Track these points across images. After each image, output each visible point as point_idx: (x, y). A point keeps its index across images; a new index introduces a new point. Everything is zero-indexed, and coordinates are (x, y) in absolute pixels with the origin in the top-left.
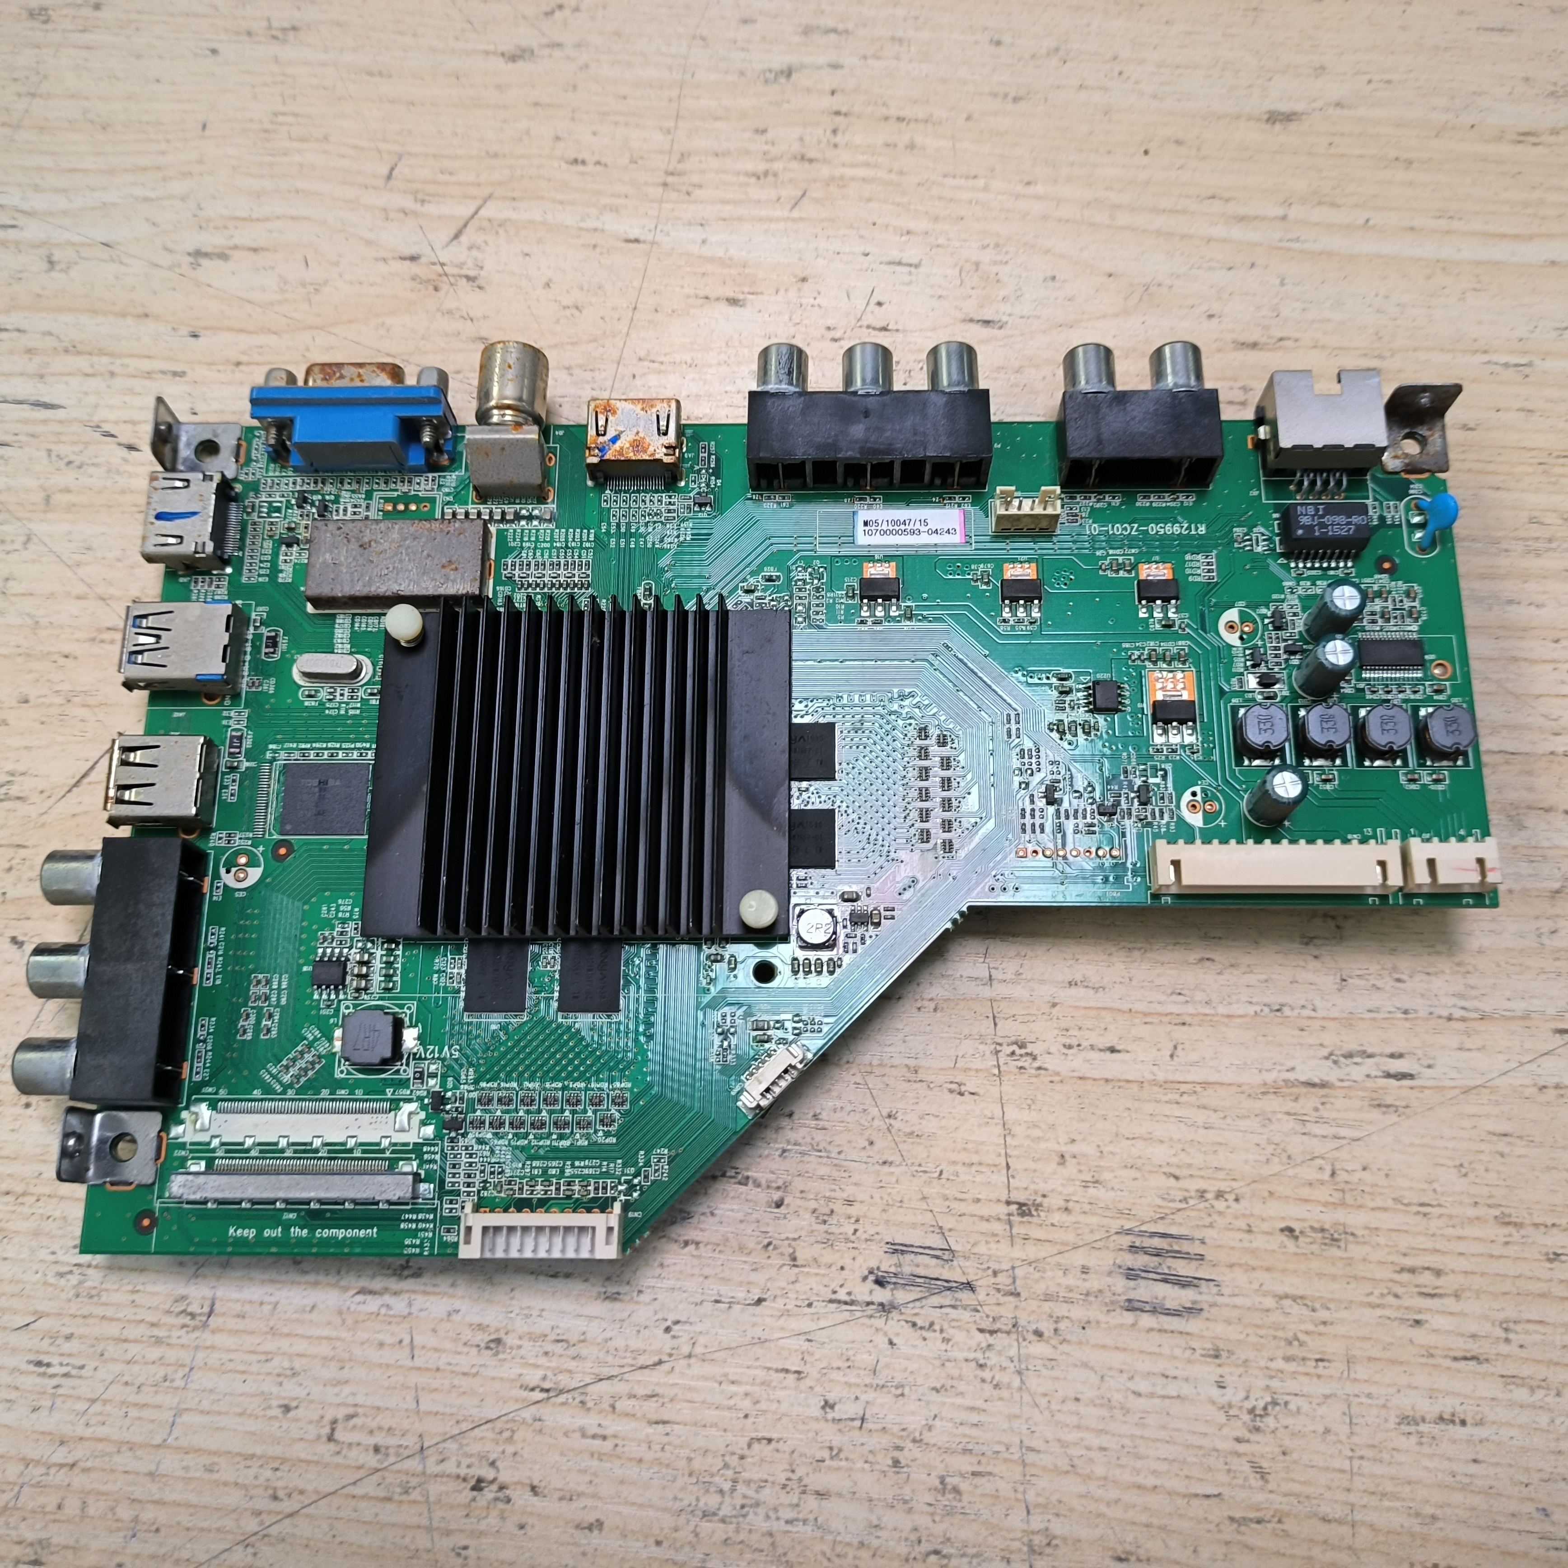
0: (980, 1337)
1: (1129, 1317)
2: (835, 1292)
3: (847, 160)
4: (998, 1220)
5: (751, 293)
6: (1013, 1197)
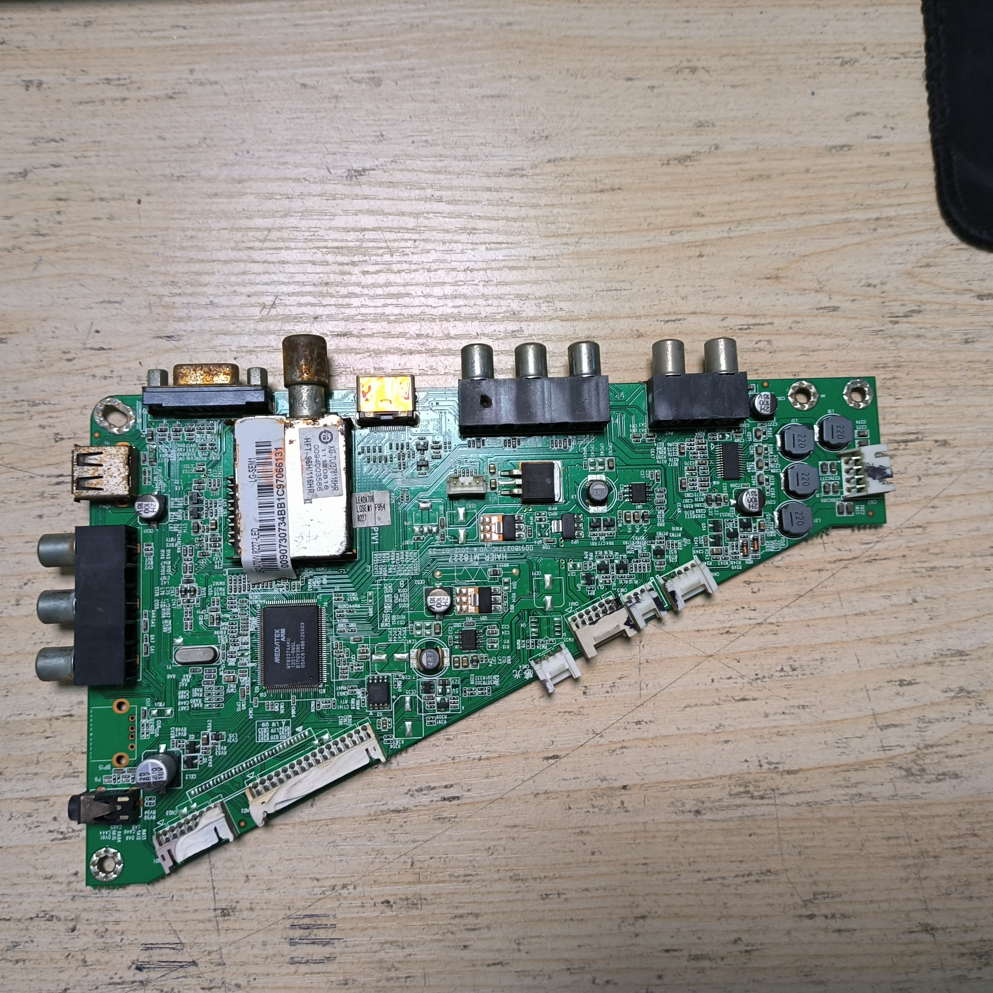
1: (293, 968)
2: (112, 978)
3: (69, 232)
4: (210, 920)
5: (10, 333)
6: (218, 905)
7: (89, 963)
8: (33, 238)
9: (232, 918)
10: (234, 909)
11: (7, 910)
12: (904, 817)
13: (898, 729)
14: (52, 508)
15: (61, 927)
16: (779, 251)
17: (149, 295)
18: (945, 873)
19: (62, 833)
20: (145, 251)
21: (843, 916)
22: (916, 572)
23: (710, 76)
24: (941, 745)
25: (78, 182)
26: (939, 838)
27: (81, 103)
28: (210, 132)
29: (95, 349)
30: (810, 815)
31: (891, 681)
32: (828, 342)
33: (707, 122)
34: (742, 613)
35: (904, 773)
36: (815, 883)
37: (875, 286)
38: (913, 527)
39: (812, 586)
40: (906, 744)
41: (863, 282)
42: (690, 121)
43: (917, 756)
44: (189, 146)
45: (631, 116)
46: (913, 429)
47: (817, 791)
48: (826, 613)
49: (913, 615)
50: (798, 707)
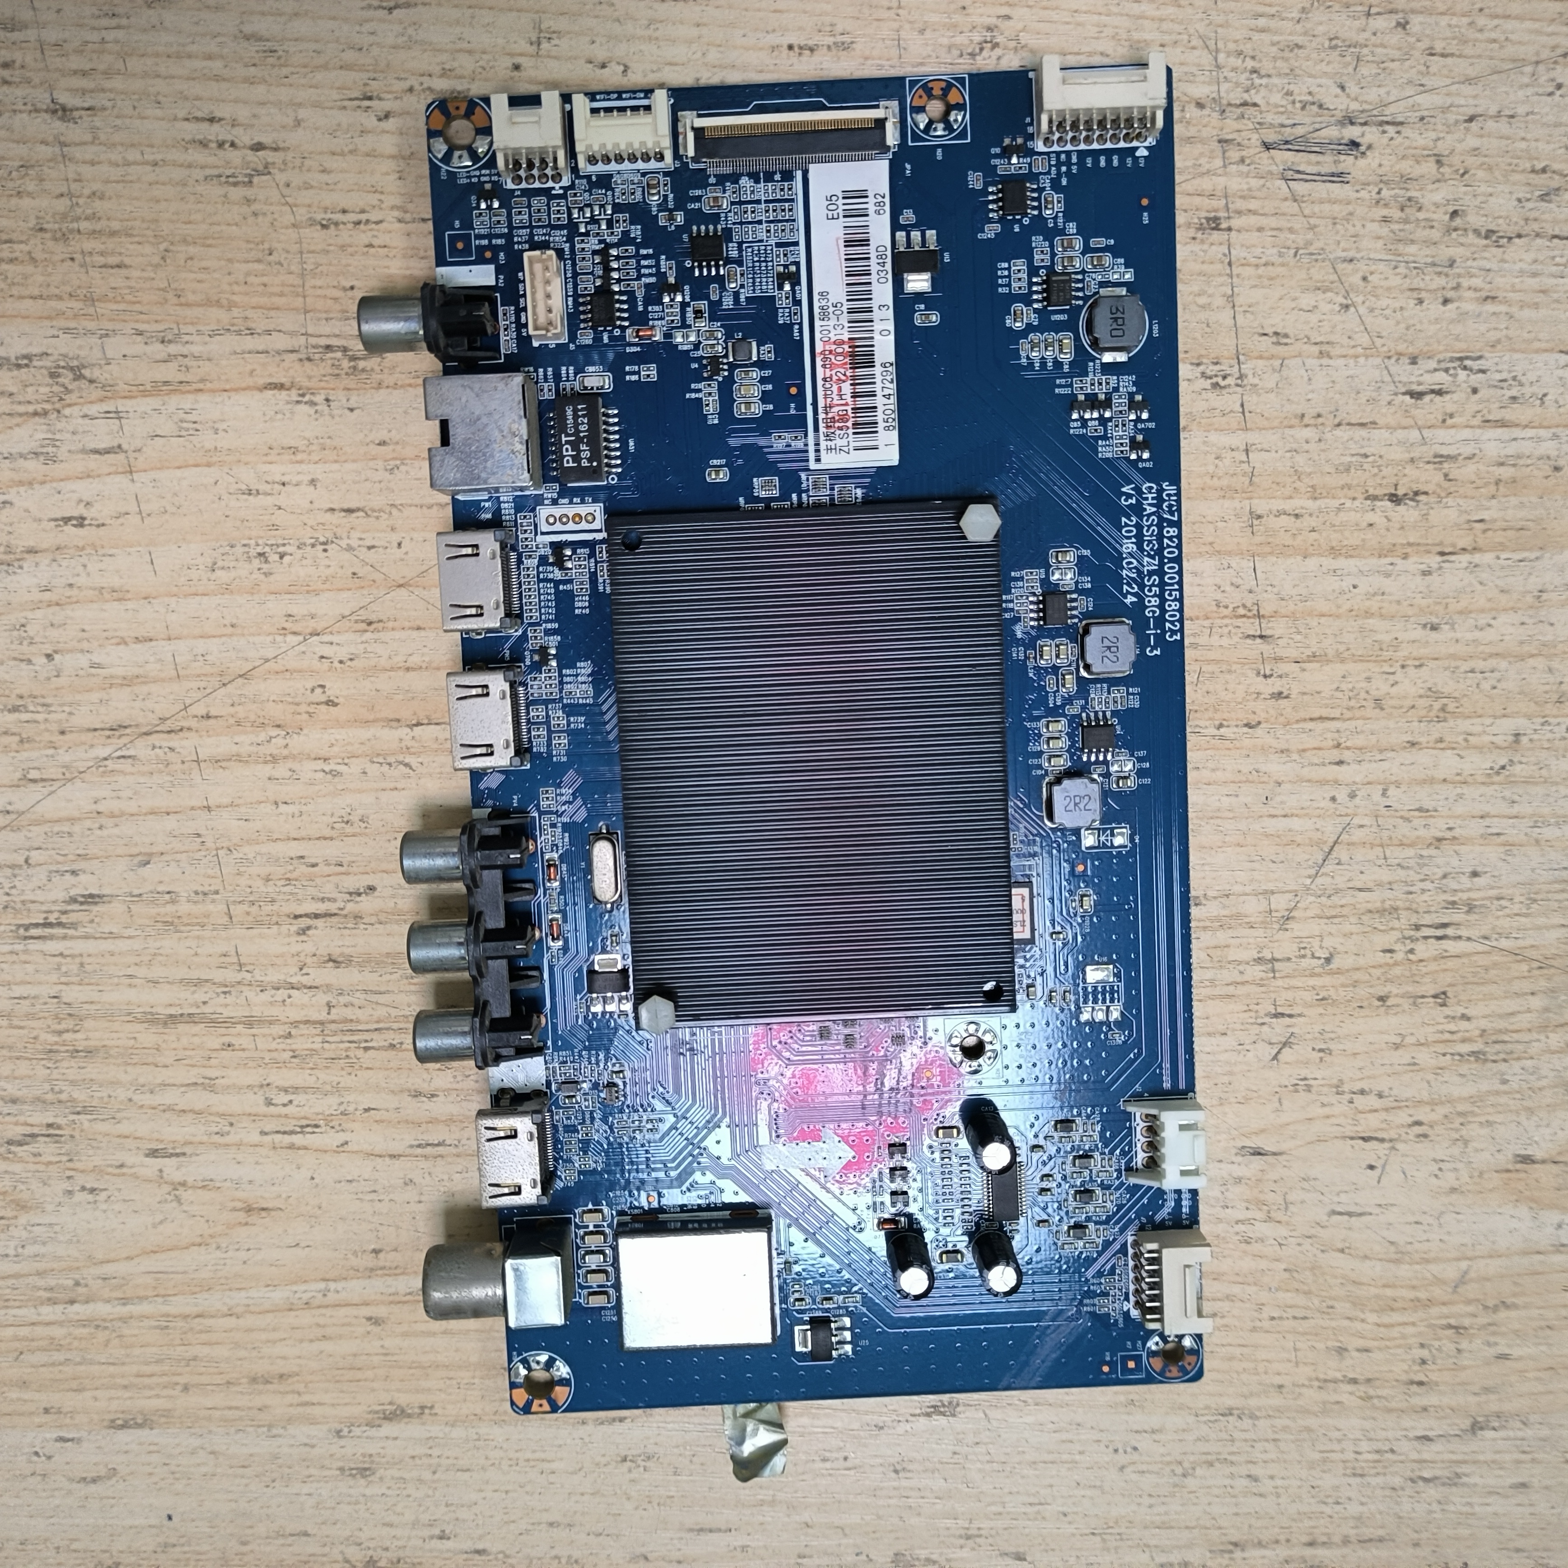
0: (1257, 99)
2: (1398, 132)
3: (1410, 1330)
4: (1239, 212)
5: (1508, 1171)
6: (1224, 236)
7: (1433, 159)
8: (1466, 1322)
9: (1204, 214)
10: (1201, 228)
11: (1556, 253)
12: (90, 300)
13: (92, 446)
14: (1456, 887)
15: (1474, 220)
16: (243, 1255)
17: (1287, 1223)
18: (26, 202)
19: (1465, 368)
20: (1289, 1294)
21: (203, 144)
22: (44, 705)
23: (342, 1552)
24: (21, 415)
25: (1389, 1411)
26: (33, 260)
27: (1381, 1540)
28: (1176, 1485)
29: (1376, 1139)
30: (250, 313)
31: (98, 526)
32: (170, 1097)
33: (353, 1476)
34: (343, 653)
35: (86, 372)
36: (248, 201)
37: (83, 1188)
38: (43, 780)
39: (223, 691)
40: (80, 421)
41: (103, 1195)
42: (381, 1479)
43: (61, 399)
44: (1211, 1464)
45: (481, 1491)
46: (34, 945)
47: (235, 353)
48: (201, 646)
49: (53, 633)
50: (258, 492)
